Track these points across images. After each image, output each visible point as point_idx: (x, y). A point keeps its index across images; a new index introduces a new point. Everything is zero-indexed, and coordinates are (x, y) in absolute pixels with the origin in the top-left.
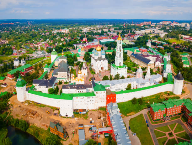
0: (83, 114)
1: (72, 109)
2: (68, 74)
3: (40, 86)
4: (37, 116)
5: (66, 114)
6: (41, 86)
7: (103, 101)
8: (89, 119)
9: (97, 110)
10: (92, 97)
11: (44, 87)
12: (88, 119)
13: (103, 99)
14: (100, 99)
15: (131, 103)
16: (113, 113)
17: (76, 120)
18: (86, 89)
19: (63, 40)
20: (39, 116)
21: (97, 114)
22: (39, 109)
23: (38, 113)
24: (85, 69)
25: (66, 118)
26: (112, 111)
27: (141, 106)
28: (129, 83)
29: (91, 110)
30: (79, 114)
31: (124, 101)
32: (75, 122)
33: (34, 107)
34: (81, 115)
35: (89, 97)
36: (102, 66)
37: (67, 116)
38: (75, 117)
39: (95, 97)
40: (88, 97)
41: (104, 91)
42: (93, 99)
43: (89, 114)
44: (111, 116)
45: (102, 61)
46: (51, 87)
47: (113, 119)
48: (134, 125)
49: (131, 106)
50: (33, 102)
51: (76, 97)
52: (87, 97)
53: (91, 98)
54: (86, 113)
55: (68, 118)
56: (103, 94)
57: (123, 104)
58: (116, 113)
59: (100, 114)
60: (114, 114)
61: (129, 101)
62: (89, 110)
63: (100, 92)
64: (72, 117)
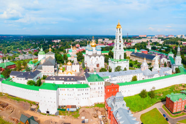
0: (72, 112)
1: (56, 103)
2: (55, 69)
3: (18, 78)
4: (8, 109)
5: (47, 110)
6: (20, 78)
7: (100, 95)
8: (81, 117)
9: (92, 107)
10: (85, 89)
11: (23, 79)
12: (78, 117)
13: (100, 92)
14: (96, 92)
15: (139, 97)
16: (116, 106)
17: (61, 119)
18: (77, 81)
19: (54, 47)
20: (10, 109)
21: (92, 112)
22: (13, 102)
23: (9, 106)
24: (77, 64)
25: (46, 115)
26: (114, 104)
27: (153, 99)
28: (134, 75)
29: (83, 107)
30: (65, 111)
31: (129, 95)
32: (60, 121)
33: (6, 99)
34: (69, 112)
35: (81, 89)
36: (97, 63)
37: (48, 112)
38: (59, 115)
39: (89, 89)
40: (79, 89)
41: (101, 82)
42: (87, 92)
43: (80, 111)
44: (114, 110)
45: (97, 57)
46: (32, 80)
47: (118, 114)
48: (148, 121)
49: (139, 101)
50: (6, 94)
51: (62, 89)
52: (77, 89)
53: (84, 91)
54: (76, 110)
55: (50, 115)
56: (100, 86)
57: (128, 98)
58: (121, 106)
59: (97, 112)
60: (119, 107)
61: (136, 95)
62: (80, 107)
63: (97, 83)
64: (56, 115)
